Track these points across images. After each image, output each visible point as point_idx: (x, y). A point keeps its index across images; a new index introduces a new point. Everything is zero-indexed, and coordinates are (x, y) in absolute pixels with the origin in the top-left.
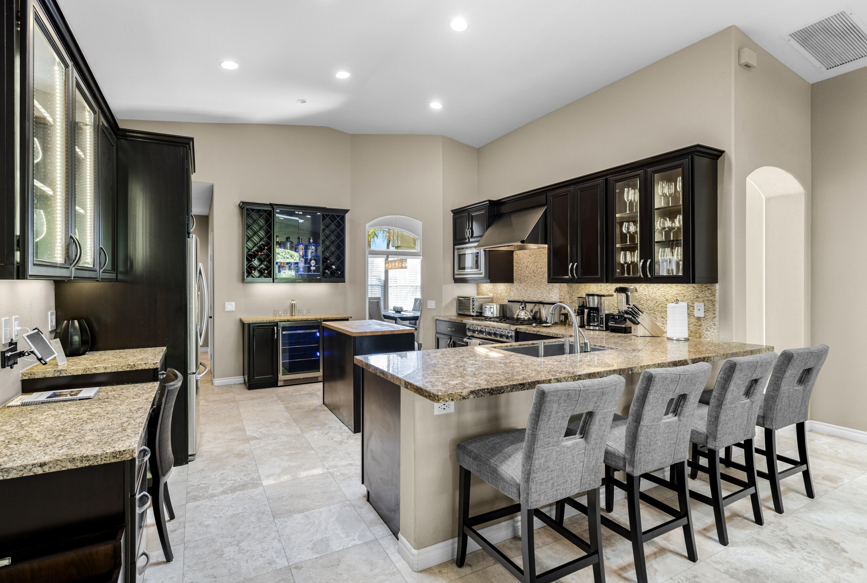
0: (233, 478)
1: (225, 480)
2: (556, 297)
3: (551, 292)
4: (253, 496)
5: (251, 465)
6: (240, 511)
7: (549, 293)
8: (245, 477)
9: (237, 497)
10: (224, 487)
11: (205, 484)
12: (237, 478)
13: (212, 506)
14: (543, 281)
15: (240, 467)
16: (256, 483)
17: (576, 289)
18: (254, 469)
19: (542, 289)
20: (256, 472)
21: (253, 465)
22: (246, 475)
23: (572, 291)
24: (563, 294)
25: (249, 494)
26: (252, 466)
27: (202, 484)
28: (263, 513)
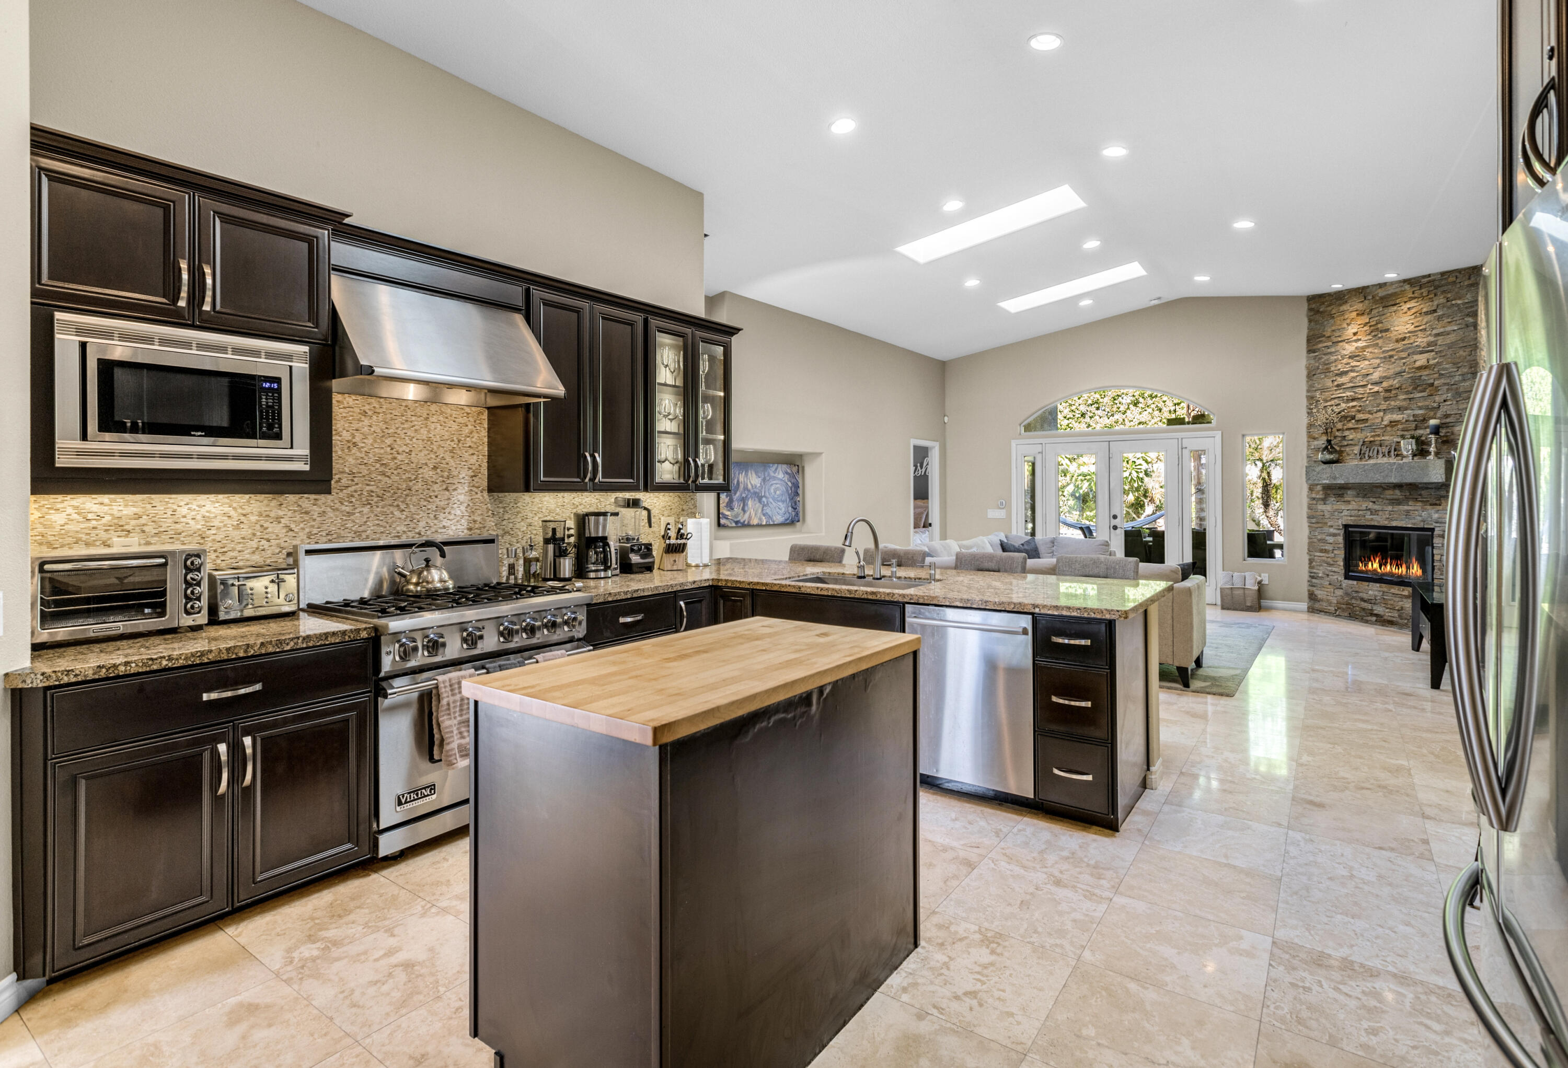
0: (1341, 998)
1: (1364, 1007)
2: (459, 527)
3: (441, 516)
4: (1304, 930)
5: (1279, 1012)
6: (1339, 916)
7: (436, 519)
8: (1307, 985)
9: (1341, 945)
10: (1369, 985)
11: (1428, 1027)
12: (1332, 994)
13: (1400, 956)
14: (415, 488)
15: (1313, 1024)
16: (1287, 953)
17: (512, 505)
18: (1275, 995)
19: (413, 509)
20: (1275, 981)
21: (1272, 1007)
22: (1304, 988)
23: (501, 510)
24: (479, 519)
25: (1310, 937)
26: (1277, 1008)
27: (1435, 1032)
28: (1296, 893)
